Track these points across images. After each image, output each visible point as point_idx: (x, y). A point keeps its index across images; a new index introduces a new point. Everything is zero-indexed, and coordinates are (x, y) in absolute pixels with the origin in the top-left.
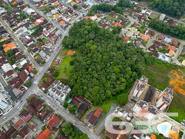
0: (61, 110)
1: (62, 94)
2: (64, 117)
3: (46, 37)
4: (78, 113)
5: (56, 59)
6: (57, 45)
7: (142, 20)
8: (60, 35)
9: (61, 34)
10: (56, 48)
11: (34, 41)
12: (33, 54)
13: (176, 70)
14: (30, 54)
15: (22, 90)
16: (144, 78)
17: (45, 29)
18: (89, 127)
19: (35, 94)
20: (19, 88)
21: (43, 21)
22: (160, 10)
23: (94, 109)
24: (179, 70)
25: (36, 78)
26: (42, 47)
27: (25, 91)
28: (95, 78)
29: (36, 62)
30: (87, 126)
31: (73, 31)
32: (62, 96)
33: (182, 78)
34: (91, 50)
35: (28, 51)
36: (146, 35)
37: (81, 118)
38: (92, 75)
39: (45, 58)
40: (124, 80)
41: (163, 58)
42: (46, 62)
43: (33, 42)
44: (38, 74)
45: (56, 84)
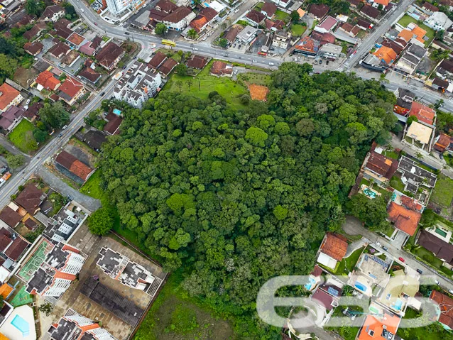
2: (84, 109)
5: (237, 66)
8: (325, 59)
11: (288, 7)
15: (148, 26)
17: (343, 18)
19: (141, 49)
20: (152, 19)
23: (93, 161)
27: (147, 32)
35: (254, 5)
37: (77, 138)
38: (162, 140)
42: (226, 49)
43: (285, 6)
44: (191, 42)
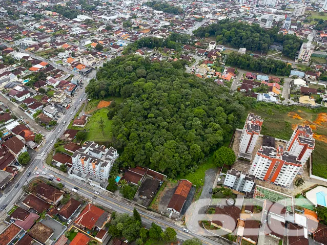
0: (102, 198)
1: (103, 161)
2: (112, 210)
3: (54, 88)
4: (141, 198)
5: (78, 116)
6: (75, 97)
7: (213, 56)
8: (80, 84)
9: (81, 82)
10: (74, 102)
11: (32, 94)
12: (30, 113)
13: (295, 112)
14: (26, 112)
15: (13, 172)
16: (252, 116)
17: (49, 78)
18: (172, 218)
19: (40, 177)
20: (5, 169)
21: (45, 67)
22: (235, 44)
23: (172, 185)
24: (299, 111)
25: (39, 150)
26: (49, 100)
27: (19, 174)
28: (163, 128)
29: (37, 124)
30: (167, 216)
31: (105, 72)
32: (105, 165)
33: (309, 120)
34: (144, 90)
35: (21, 109)
36: (227, 73)
37: (150, 204)
38: (156, 125)
39: (56, 117)
40: (217, 126)
41: (266, 99)
42: (57, 124)
43: (30, 96)
44: (43, 143)
45: (87, 148)
